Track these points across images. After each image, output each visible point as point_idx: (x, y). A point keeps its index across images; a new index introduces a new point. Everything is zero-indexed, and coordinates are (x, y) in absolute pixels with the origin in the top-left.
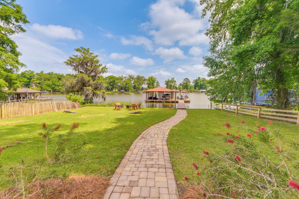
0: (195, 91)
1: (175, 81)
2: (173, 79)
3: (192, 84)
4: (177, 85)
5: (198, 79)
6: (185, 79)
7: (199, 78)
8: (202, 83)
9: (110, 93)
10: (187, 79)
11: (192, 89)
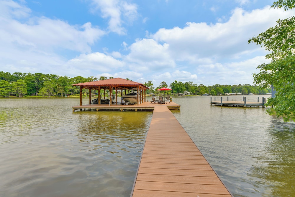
0: (172, 95)
1: (152, 84)
2: (150, 82)
3: (169, 87)
4: (154, 88)
5: (174, 82)
6: (162, 82)
7: (176, 81)
8: (178, 86)
9: (75, 96)
10: (164, 82)
11: (169, 92)
